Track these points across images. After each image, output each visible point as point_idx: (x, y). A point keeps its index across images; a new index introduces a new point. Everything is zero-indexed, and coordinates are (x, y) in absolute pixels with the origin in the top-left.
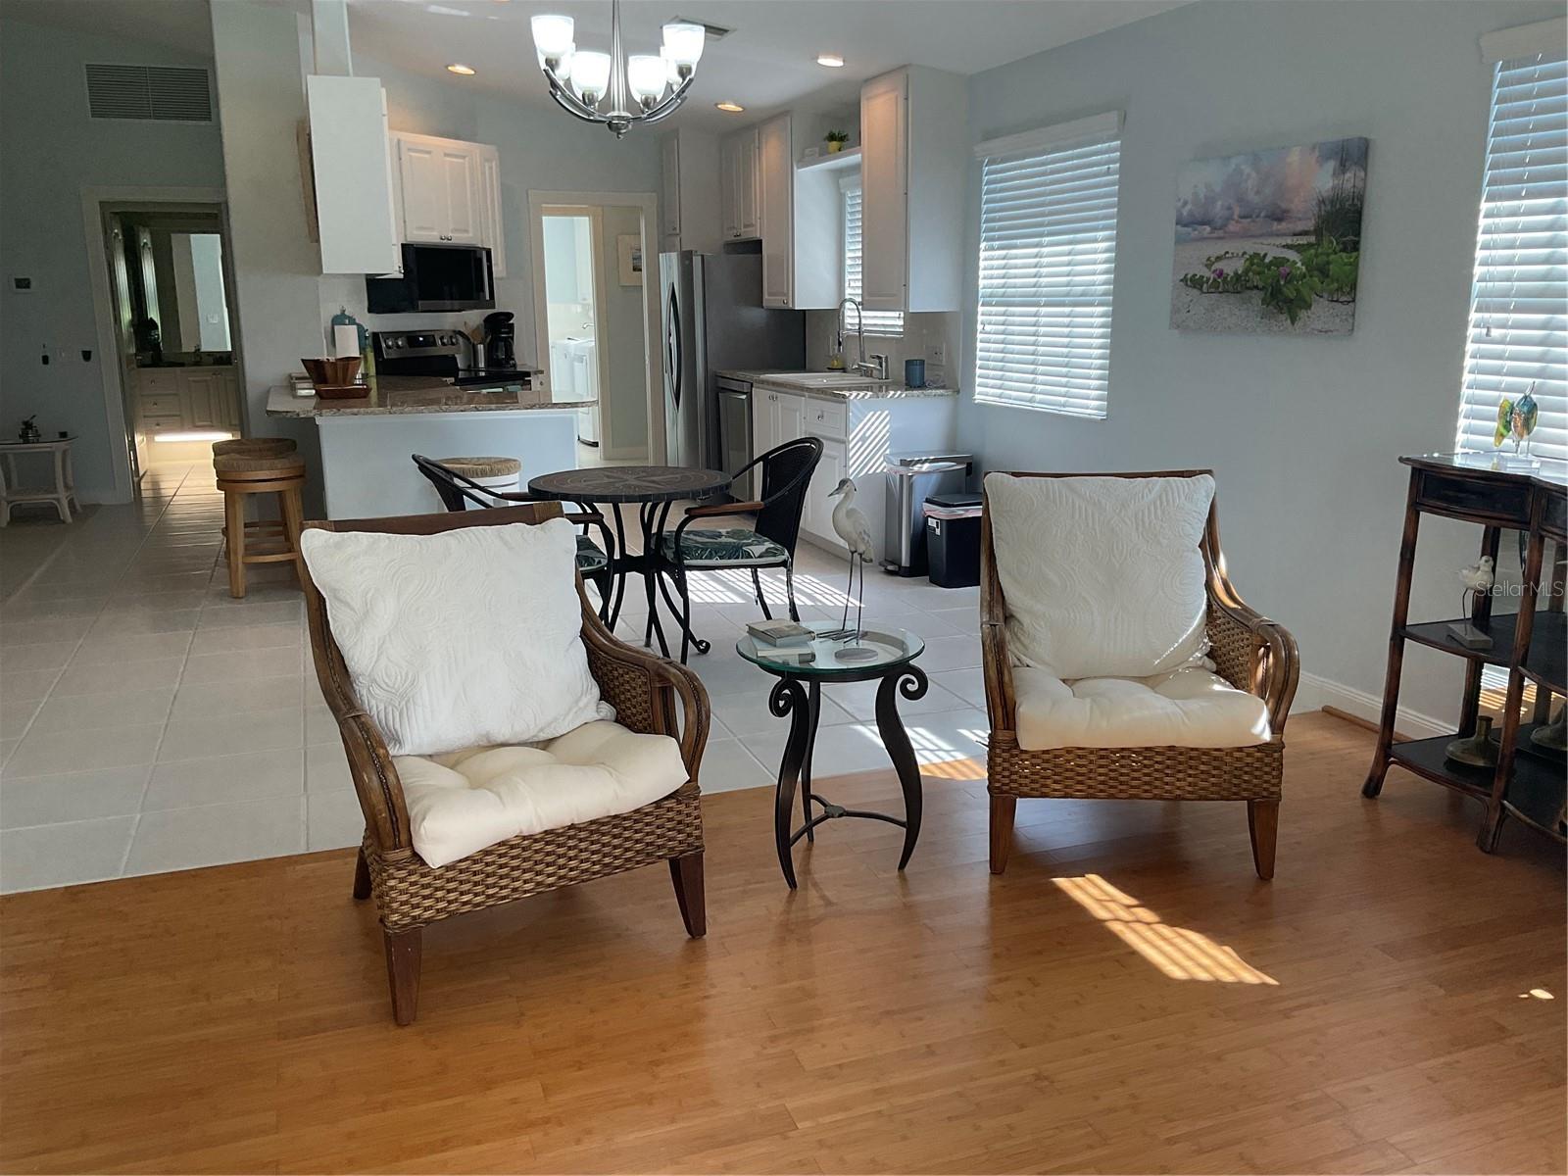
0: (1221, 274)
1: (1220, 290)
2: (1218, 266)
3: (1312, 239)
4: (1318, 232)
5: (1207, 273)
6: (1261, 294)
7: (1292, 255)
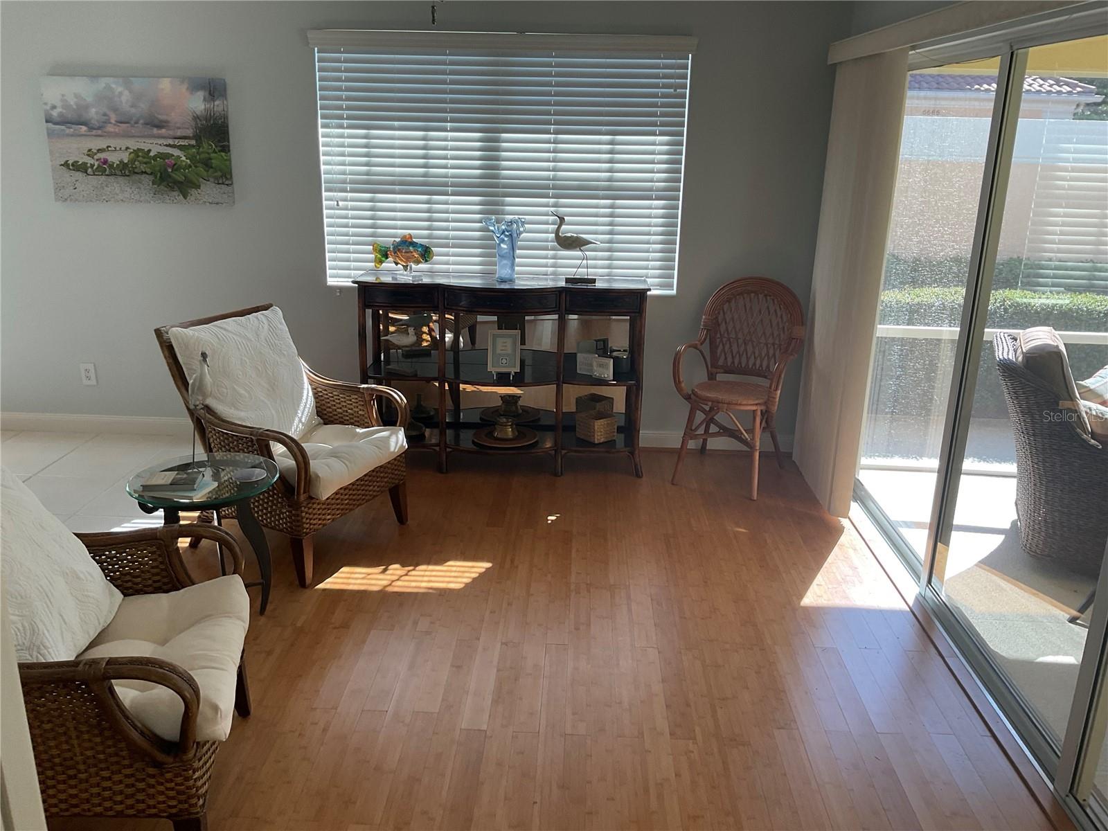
0: (105, 162)
1: (107, 173)
2: (102, 156)
3: (193, 142)
4: (197, 137)
5: (90, 161)
6: (152, 178)
7: (176, 152)
